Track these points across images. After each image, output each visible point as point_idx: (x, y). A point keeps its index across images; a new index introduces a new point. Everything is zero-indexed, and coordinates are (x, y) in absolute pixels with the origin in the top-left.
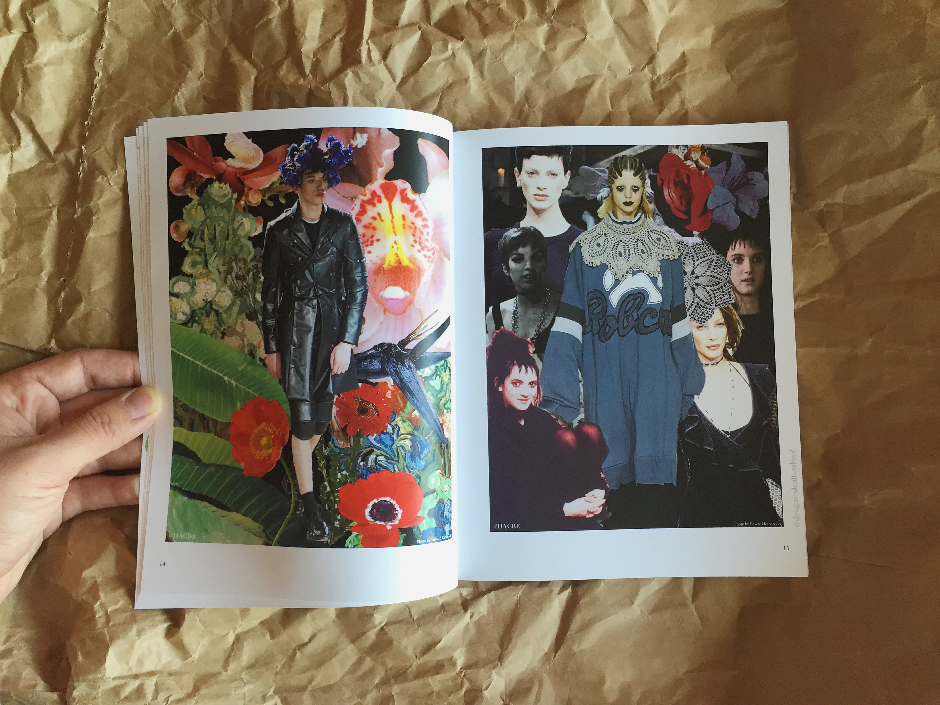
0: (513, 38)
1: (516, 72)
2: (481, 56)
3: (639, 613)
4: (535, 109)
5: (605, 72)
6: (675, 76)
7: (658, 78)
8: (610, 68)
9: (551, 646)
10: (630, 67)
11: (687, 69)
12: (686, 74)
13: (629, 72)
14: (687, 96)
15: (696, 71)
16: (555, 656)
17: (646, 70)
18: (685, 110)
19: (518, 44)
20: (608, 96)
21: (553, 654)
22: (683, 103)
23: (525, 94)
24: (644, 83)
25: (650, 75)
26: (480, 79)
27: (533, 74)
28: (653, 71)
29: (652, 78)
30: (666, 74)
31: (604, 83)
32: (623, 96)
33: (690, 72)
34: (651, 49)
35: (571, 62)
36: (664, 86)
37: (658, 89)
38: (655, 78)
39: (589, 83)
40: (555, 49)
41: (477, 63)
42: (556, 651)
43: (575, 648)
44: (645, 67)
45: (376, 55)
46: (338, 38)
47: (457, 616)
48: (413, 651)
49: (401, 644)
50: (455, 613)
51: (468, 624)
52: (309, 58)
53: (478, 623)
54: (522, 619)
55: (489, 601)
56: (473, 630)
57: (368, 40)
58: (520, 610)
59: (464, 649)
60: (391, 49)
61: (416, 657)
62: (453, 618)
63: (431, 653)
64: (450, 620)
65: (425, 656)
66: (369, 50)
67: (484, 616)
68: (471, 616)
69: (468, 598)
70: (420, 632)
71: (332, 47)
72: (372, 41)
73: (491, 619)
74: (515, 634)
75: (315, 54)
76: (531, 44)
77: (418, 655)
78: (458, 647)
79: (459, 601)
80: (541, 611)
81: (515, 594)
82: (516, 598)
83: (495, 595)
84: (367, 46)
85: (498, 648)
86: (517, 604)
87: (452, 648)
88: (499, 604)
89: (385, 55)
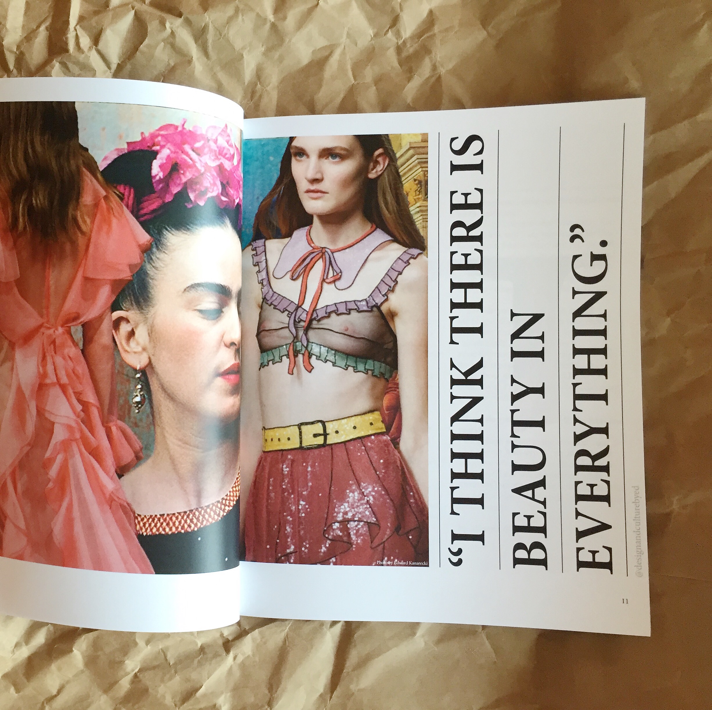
0: (237, 10)
1: (244, 48)
2: (203, 33)
3: (422, 645)
4: (268, 88)
5: (344, 40)
6: (423, 38)
7: (404, 42)
8: (349, 35)
9: (326, 686)
10: (371, 32)
11: (436, 29)
12: (434, 35)
13: (371, 38)
14: (438, 59)
15: (447, 30)
16: (331, 698)
17: (390, 34)
18: (438, 75)
19: (243, 16)
20: (349, 67)
21: (329, 695)
22: (434, 68)
23: (257, 72)
24: (389, 48)
25: (394, 40)
26: (206, 60)
27: (263, 49)
28: (398, 34)
29: (398, 43)
30: (412, 38)
31: (343, 53)
32: (367, 65)
33: (439, 32)
34: (393, 10)
35: (305, 31)
36: (411, 50)
37: (404, 54)
38: (400, 42)
39: (327, 54)
40: (285, 18)
41: (200, 41)
42: (332, 692)
43: (353, 687)
44: (388, 31)
45: (85, 41)
46: (43, 28)
47: (218, 659)
48: (172, 699)
49: (157, 692)
50: (216, 655)
51: (231, 667)
52: (11, 51)
53: (243, 666)
54: (291, 657)
55: (254, 640)
56: (237, 673)
57: (76, 25)
58: (288, 648)
59: (229, 694)
60: (103, 34)
61: (176, 705)
62: (214, 661)
63: (191, 701)
64: (210, 664)
65: (185, 704)
66: (77, 37)
67: (249, 656)
68: (235, 658)
69: (230, 638)
70: (177, 678)
71: (36, 38)
72: (81, 26)
73: (257, 659)
74: (285, 674)
75: (18, 47)
76: (258, 15)
77: (178, 703)
78: (222, 693)
79: (220, 642)
80: (312, 648)
81: (281, 632)
82: (283, 635)
83: (260, 633)
84: (75, 33)
85: (267, 692)
86: (285, 641)
87: (215, 694)
88: (265, 643)
89: (96, 40)
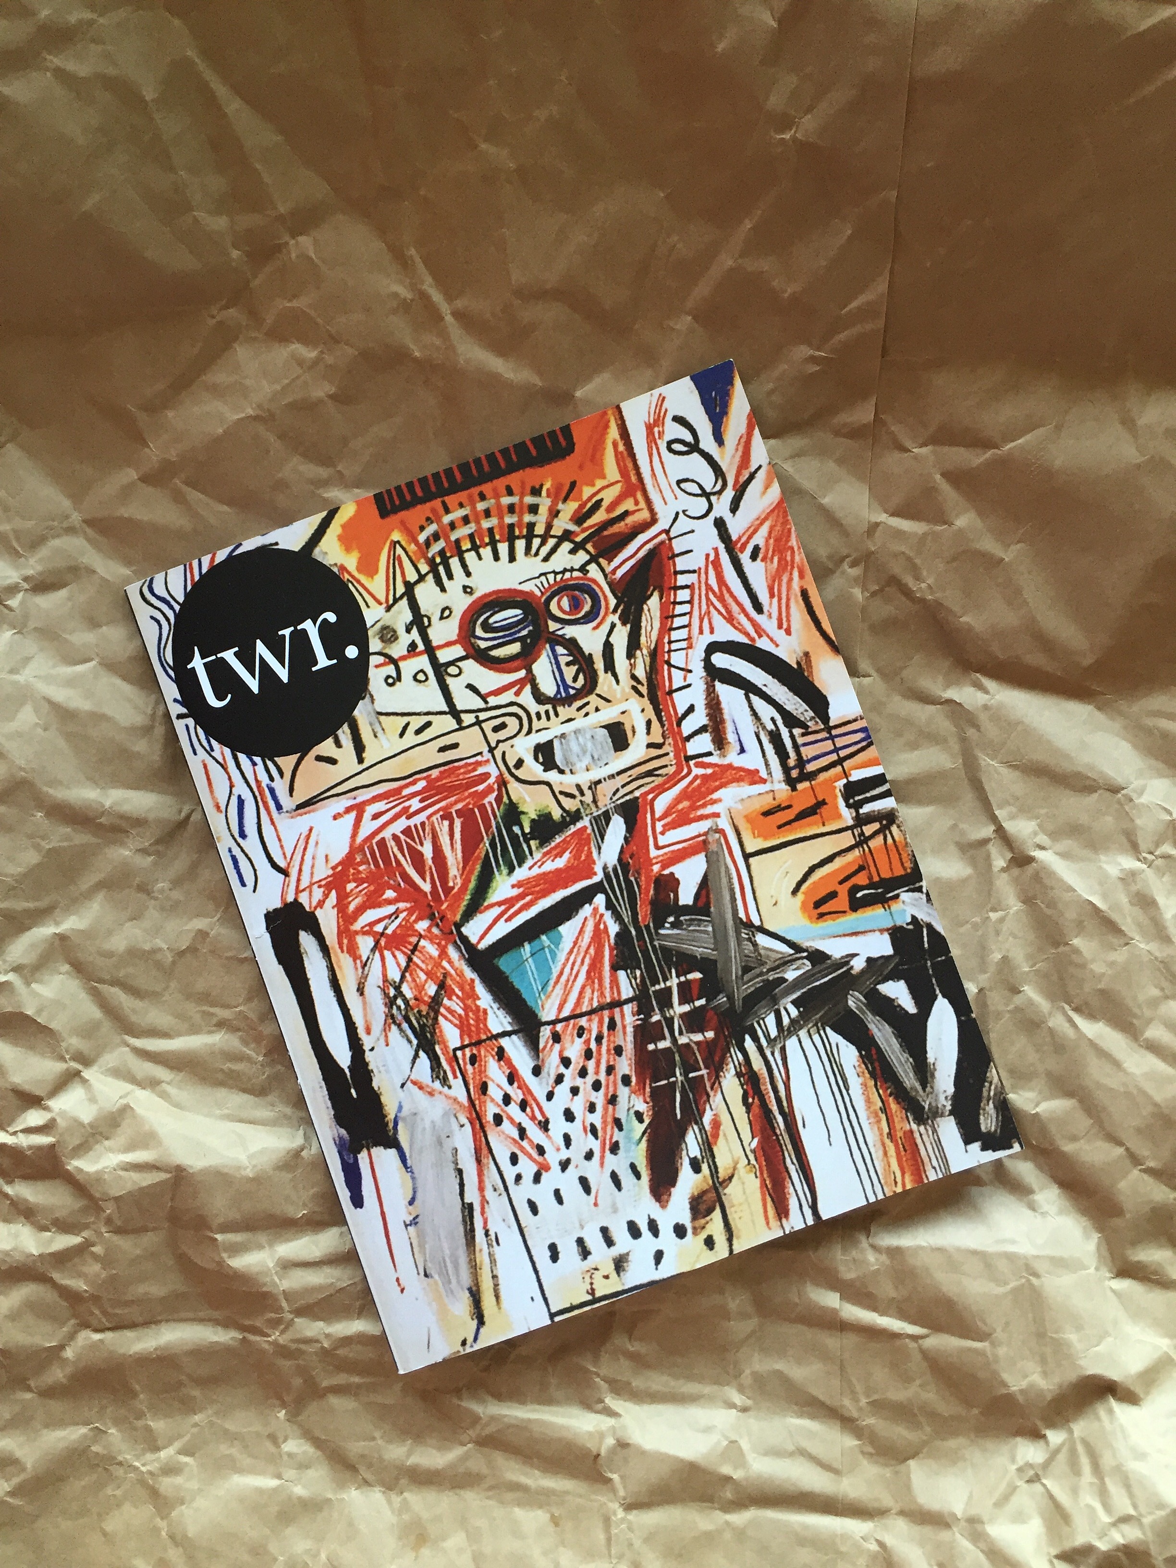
1: (38, 848)
2: (12, 917)
3: (1018, 548)
4: (107, 804)
6: (19, 549)
7: (26, 579)
8: (13, 671)
10: (8, 634)
13: (19, 635)
17: (11, 603)
18: (84, 524)
20: (70, 670)
24: (36, 606)
28: (13, 590)
30: (17, 566)
31: (46, 679)
32: (67, 642)
38: (25, 586)
43: (1087, 661)
44: (6, 606)
45: (34, 1117)
46: (9, 1190)
47: (1042, 875)
48: (1115, 950)
49: (1104, 974)
50: (1037, 877)
51: (1057, 854)
52: (51, 1241)
53: (1054, 835)
54: (1039, 756)
55: (1012, 817)
56: (1067, 844)
57: (7, 1132)
58: (1024, 761)
59: (1102, 857)
61: (1127, 944)
62: (1047, 881)
63: (1115, 917)
64: (1052, 888)
65: (1123, 928)
66: (28, 1131)
67: (1040, 826)
68: (1042, 848)
70: (1076, 942)
72: (9, 1125)
73: (1043, 811)
74: (1067, 767)
75: (44, 1229)
77: (1122, 941)
78: (1100, 868)
79: (1016, 871)
80: (1022, 723)
81: (996, 771)
82: (1004, 770)
83: (1000, 807)
84: (20, 1135)
85: (1095, 796)
86: (1015, 767)
87: (1103, 879)
88: (1017, 799)
89: (31, 1099)
